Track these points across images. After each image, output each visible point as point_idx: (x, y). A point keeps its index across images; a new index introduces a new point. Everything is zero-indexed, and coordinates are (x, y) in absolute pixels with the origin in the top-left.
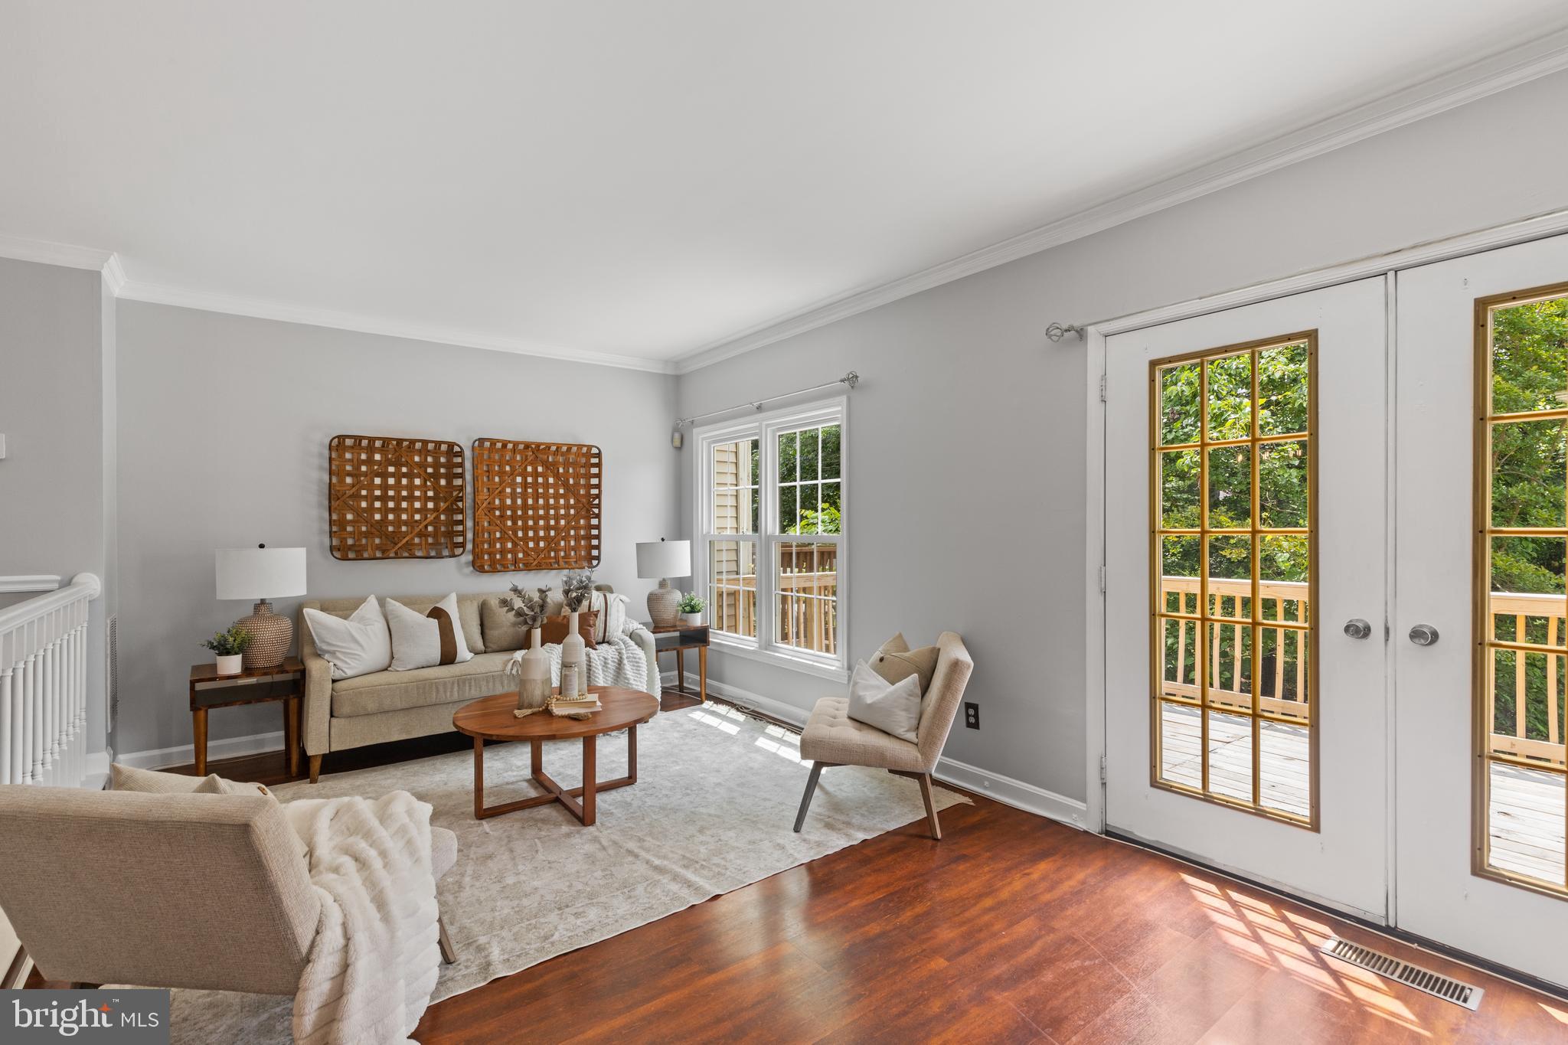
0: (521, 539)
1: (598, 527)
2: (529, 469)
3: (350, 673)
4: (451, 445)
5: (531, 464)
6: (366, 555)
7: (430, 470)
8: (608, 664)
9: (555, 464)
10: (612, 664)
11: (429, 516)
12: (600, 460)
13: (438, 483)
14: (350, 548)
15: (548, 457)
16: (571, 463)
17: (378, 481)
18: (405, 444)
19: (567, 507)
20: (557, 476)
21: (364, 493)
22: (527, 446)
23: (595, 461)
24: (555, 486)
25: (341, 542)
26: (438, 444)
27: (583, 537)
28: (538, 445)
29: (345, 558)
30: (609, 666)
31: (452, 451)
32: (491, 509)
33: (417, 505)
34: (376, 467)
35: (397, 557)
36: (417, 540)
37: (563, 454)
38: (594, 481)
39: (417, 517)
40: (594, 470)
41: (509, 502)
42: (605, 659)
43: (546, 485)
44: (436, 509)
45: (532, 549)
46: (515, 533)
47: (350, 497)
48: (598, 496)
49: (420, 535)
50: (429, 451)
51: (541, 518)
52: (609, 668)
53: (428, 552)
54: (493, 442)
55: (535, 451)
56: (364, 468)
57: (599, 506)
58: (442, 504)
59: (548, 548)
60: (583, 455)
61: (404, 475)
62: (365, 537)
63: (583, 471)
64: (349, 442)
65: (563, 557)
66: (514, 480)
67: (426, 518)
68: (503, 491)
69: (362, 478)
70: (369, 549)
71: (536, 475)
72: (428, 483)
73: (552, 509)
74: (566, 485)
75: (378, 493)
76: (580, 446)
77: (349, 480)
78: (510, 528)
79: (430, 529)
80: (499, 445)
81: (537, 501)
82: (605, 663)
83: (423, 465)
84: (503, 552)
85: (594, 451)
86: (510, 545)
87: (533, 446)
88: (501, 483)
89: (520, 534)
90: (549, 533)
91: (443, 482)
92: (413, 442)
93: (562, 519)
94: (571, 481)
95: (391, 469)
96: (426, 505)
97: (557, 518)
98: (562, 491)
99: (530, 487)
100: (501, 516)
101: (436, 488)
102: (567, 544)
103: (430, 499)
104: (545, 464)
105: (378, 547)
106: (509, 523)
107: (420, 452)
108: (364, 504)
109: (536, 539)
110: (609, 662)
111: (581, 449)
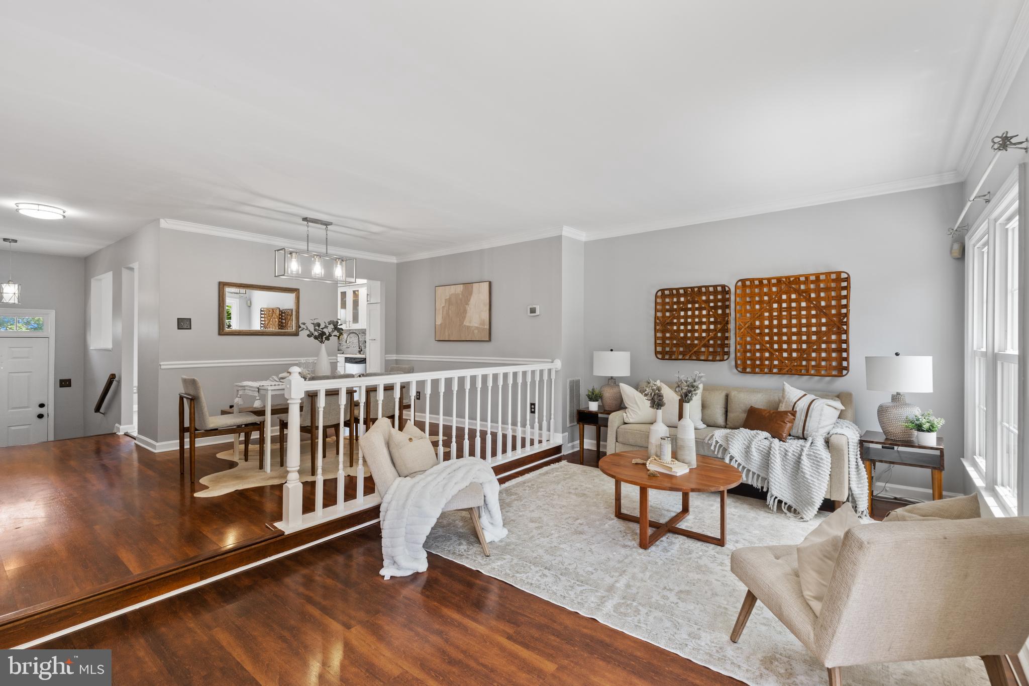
0: (776, 350)
1: (846, 342)
2: (784, 297)
3: (631, 421)
4: (723, 287)
5: (785, 293)
6: (673, 358)
7: (712, 304)
8: (788, 455)
9: (808, 291)
10: (792, 457)
11: (711, 334)
12: (849, 284)
13: (716, 312)
14: (667, 353)
15: (800, 287)
16: (822, 288)
17: (682, 313)
18: (696, 289)
19: (819, 325)
20: (809, 300)
21: (675, 321)
22: (779, 280)
23: (844, 284)
24: (808, 309)
25: (662, 349)
26: (715, 287)
27: (834, 350)
28: (788, 278)
29: (663, 359)
30: (788, 457)
31: (725, 291)
32: (752, 327)
33: (704, 327)
34: (681, 305)
35: (690, 359)
36: (703, 349)
37: (812, 282)
38: (844, 302)
39: (704, 335)
40: (844, 293)
41: (767, 323)
42: (786, 451)
43: (799, 309)
44: (715, 330)
45: (786, 359)
46: (772, 347)
47: (668, 323)
48: (846, 315)
49: (705, 346)
50: (710, 292)
51: (794, 334)
52: (789, 459)
53: (708, 357)
54: (752, 280)
55: (788, 284)
56: (675, 307)
57: (846, 324)
58: (719, 326)
59: (800, 359)
60: (833, 280)
61: (697, 309)
62: (675, 347)
63: (833, 294)
64: (667, 292)
65: (813, 366)
66: (771, 306)
67: (709, 335)
68: (762, 315)
69: (674, 313)
70: (676, 354)
71: (790, 301)
72: (711, 313)
73: (804, 327)
74: (818, 307)
75: (682, 321)
76: (828, 274)
77: (668, 314)
78: (767, 342)
79: (711, 342)
80: (757, 282)
81: (791, 321)
82: (786, 454)
83: (708, 301)
84: (762, 359)
85: (844, 276)
86: (767, 355)
87: (784, 279)
88: (760, 309)
89: (776, 346)
90: (801, 346)
91: (720, 312)
92: (700, 288)
93: (814, 335)
94: (823, 303)
95: (690, 306)
96: (709, 327)
97: (809, 334)
98: (813, 312)
99: (784, 311)
100: (760, 334)
101: (715, 316)
102: (818, 356)
103: (712, 323)
104: (798, 292)
105: (681, 353)
106: (767, 338)
107: (705, 294)
108: (675, 328)
109: (790, 351)
110: (790, 454)
111: (830, 276)
